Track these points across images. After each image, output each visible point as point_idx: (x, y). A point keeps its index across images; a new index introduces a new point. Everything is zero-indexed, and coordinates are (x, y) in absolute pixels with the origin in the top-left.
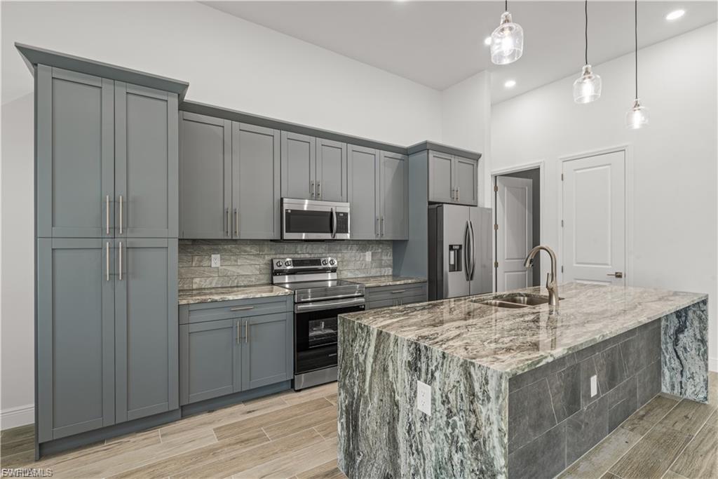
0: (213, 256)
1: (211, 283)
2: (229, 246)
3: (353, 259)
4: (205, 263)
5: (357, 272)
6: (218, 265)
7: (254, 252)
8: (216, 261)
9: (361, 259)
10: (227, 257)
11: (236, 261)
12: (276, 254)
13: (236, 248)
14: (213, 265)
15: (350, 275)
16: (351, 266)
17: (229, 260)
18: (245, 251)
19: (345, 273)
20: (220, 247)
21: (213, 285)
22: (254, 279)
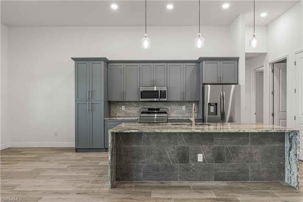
0: (122, 106)
1: (122, 115)
2: (127, 103)
3: (176, 109)
4: (120, 109)
5: (178, 114)
6: (124, 109)
7: (136, 105)
8: (123, 108)
9: (180, 109)
10: (127, 107)
11: (130, 108)
12: (143, 106)
13: (129, 104)
14: (122, 109)
15: (174, 115)
16: (175, 112)
17: (128, 108)
18: (133, 105)
19: (172, 114)
20: (125, 103)
21: (123, 116)
22: (135, 115)
